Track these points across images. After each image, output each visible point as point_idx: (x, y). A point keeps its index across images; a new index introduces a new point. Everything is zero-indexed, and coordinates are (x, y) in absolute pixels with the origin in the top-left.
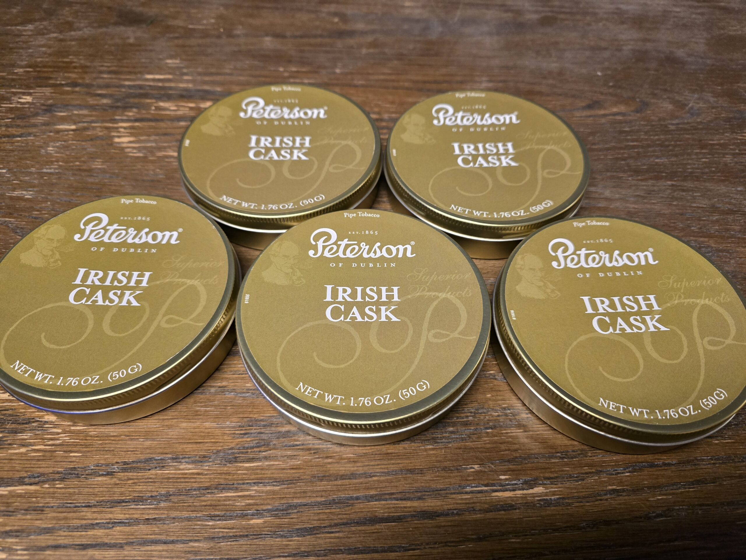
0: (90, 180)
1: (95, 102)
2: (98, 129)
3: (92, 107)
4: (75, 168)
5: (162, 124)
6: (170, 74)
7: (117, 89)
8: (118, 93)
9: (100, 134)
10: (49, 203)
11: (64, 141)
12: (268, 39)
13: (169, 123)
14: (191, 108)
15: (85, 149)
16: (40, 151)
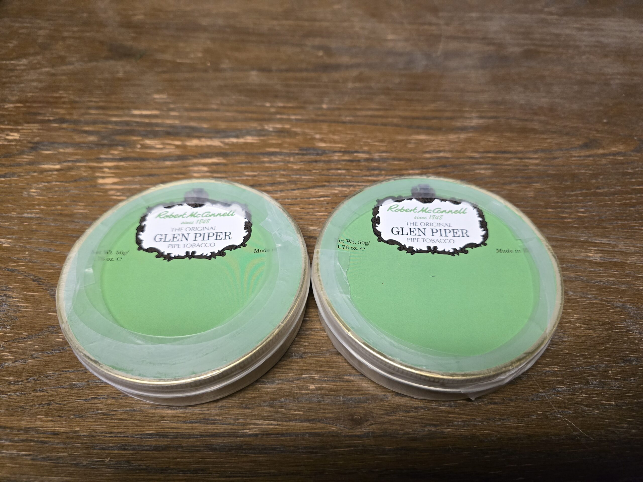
0: (71, 226)
1: (81, 140)
2: (83, 169)
3: (77, 145)
4: (56, 212)
5: (147, 164)
6: (156, 109)
7: (104, 126)
8: (104, 130)
9: (85, 174)
10: (27, 253)
11: (48, 182)
12: (254, 73)
13: (154, 162)
14: (177, 147)
15: (68, 191)
16: (22, 192)
